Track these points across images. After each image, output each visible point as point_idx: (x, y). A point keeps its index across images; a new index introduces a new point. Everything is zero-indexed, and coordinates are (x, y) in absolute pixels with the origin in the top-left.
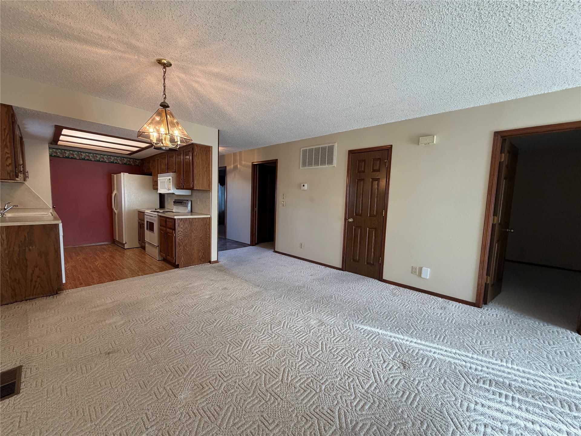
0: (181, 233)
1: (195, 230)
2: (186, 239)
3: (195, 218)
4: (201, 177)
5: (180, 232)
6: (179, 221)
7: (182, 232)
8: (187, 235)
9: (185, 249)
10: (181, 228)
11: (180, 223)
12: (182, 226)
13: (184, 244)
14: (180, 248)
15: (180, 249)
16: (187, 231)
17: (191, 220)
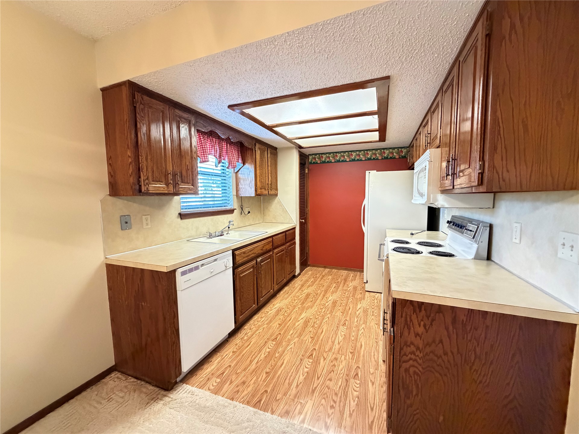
0: (413, 353)
1: (477, 357)
7: (418, 348)
10: (417, 335)
15: (411, 406)
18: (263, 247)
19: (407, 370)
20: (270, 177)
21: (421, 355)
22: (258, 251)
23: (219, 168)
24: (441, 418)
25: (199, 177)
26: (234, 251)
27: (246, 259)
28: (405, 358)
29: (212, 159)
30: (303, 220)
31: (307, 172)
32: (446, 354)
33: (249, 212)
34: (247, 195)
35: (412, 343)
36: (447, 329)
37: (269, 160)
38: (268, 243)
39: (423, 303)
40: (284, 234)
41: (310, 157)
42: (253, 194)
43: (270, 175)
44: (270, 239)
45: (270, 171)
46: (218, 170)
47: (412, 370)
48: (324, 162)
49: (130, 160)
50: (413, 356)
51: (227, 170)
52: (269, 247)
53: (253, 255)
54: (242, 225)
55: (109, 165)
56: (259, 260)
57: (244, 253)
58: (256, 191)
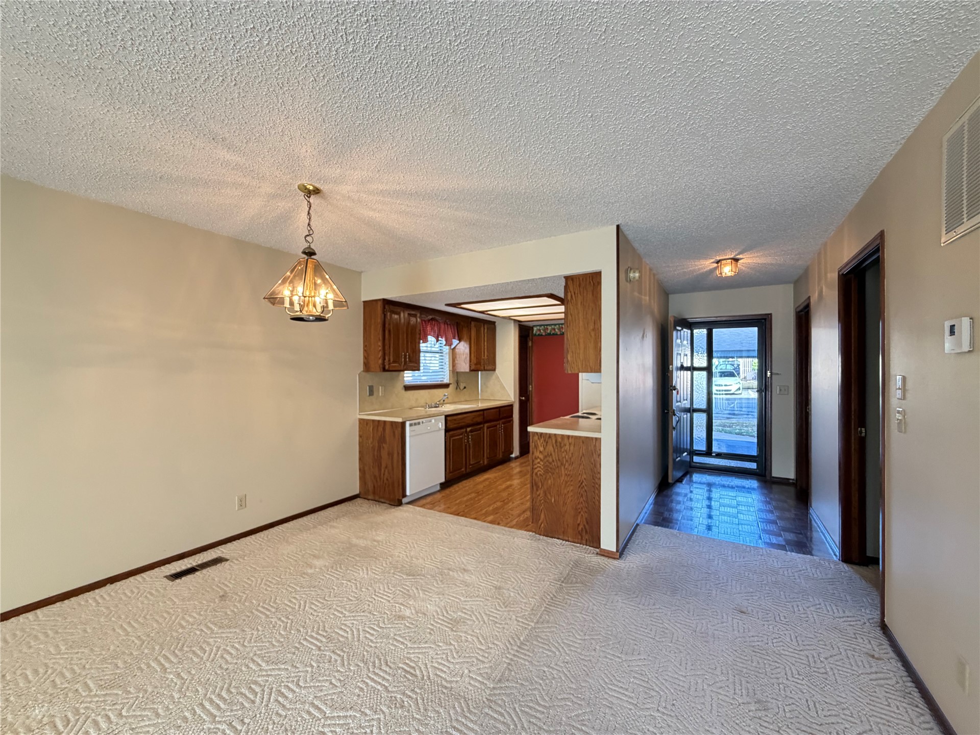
0: (539, 463)
1: (567, 461)
2: (550, 477)
3: (568, 437)
4: (582, 346)
5: (539, 460)
6: (536, 438)
7: (541, 460)
8: (551, 468)
9: (548, 499)
10: (540, 452)
11: (538, 441)
12: (542, 449)
13: (545, 487)
14: (538, 493)
15: (539, 495)
16: (551, 460)
17: (559, 440)
18: (473, 418)
19: (536, 474)
20: (486, 352)
21: (542, 464)
22: (469, 421)
23: (437, 346)
24: (553, 500)
25: (422, 354)
26: (446, 416)
27: (455, 425)
28: (536, 466)
29: (431, 339)
30: (523, 398)
31: (530, 344)
32: (553, 461)
33: (465, 388)
34: (462, 370)
35: (538, 457)
36: (553, 446)
37: (486, 335)
38: (479, 415)
39: (542, 433)
40: (498, 410)
41: (535, 329)
42: (468, 370)
43: (486, 350)
44: (481, 413)
45: (486, 347)
46: (436, 348)
47: (538, 474)
48: (549, 334)
49: (380, 348)
50: (539, 465)
51: (444, 347)
52: (479, 419)
53: (463, 424)
54: (456, 400)
55: (365, 351)
56: (469, 429)
57: (455, 420)
58: (470, 367)
